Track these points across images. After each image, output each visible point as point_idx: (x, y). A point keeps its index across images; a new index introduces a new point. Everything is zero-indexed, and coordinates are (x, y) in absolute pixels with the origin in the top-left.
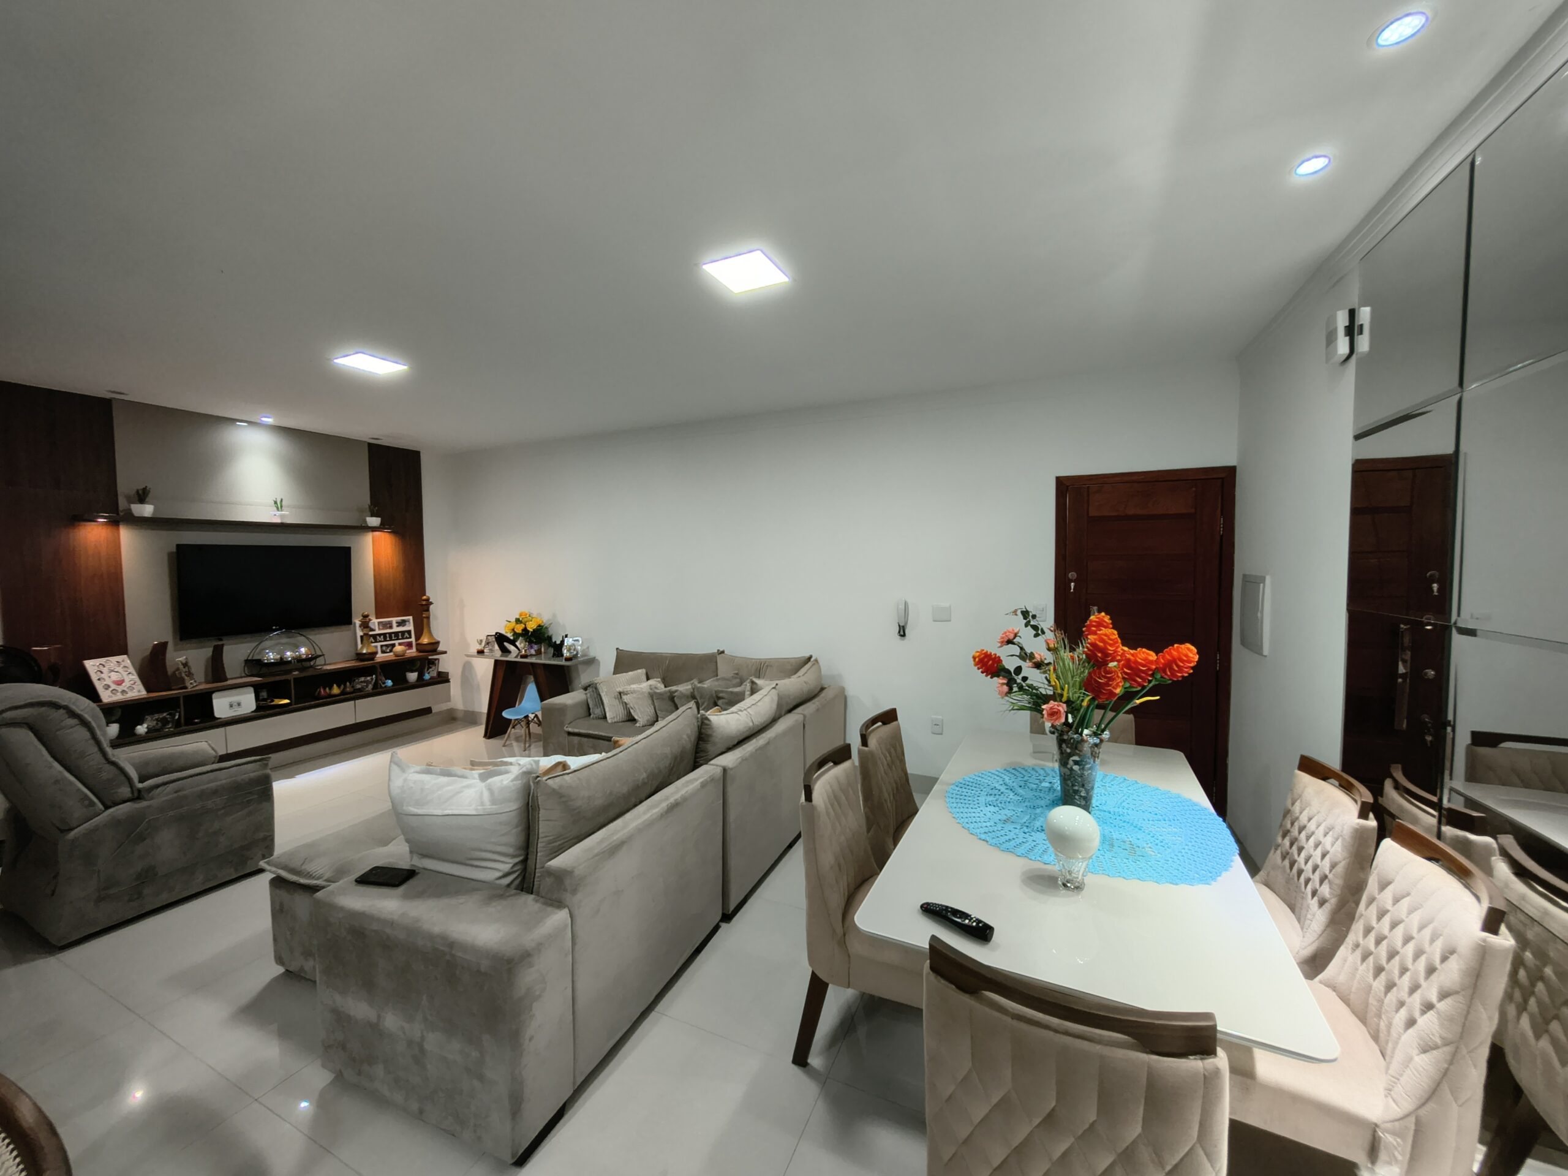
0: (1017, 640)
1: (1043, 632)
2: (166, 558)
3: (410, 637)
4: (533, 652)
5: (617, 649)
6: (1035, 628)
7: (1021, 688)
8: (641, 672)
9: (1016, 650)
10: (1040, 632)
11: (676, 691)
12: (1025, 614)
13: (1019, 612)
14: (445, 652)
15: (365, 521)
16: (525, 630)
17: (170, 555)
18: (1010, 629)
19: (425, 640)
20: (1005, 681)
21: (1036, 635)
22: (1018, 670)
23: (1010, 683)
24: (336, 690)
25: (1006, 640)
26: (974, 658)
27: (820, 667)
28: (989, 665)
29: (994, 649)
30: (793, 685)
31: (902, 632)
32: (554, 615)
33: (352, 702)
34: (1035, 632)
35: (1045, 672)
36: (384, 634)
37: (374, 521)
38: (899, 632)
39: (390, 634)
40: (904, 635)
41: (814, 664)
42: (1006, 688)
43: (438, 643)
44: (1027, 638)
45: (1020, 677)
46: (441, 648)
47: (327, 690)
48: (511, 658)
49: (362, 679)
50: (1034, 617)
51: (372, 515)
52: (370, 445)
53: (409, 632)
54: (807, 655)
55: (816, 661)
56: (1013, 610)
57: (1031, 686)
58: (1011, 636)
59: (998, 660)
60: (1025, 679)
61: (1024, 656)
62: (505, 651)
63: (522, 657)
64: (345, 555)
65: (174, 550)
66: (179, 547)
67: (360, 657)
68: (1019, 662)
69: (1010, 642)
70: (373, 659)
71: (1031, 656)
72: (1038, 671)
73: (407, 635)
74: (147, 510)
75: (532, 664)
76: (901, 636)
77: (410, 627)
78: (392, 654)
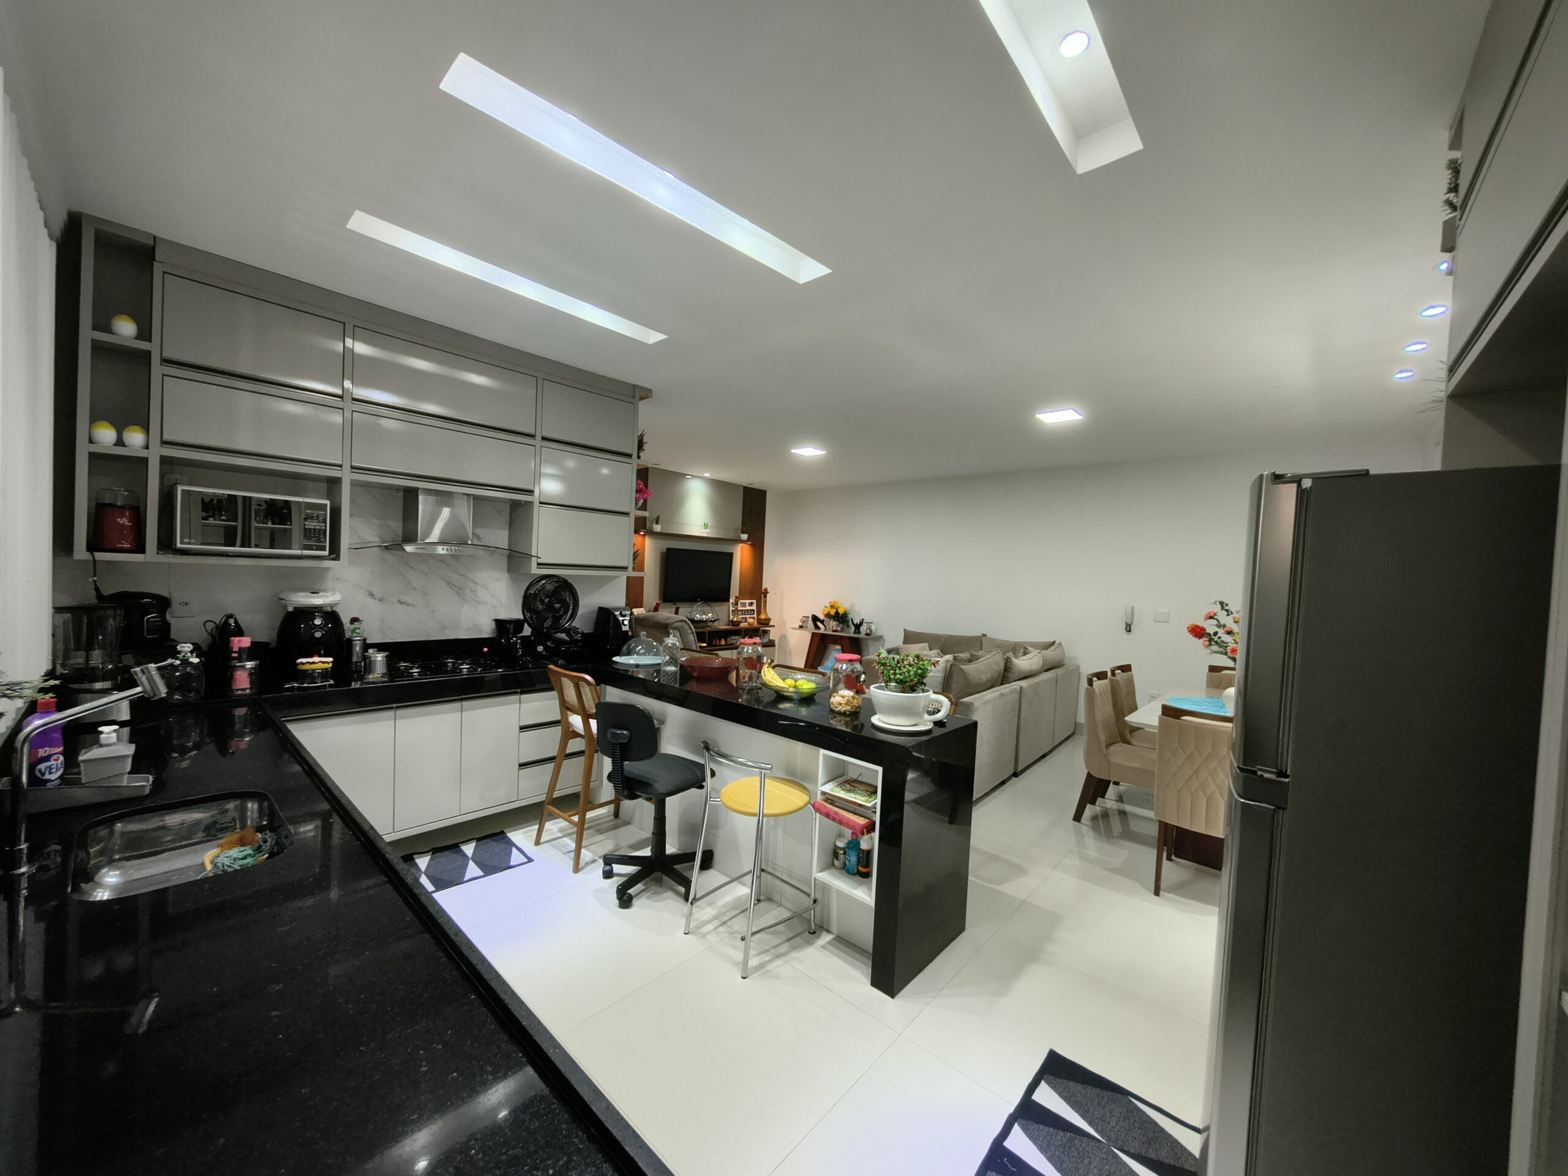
0: (1216, 617)
1: (1232, 613)
2: (659, 555)
3: (754, 614)
4: (839, 629)
5: (905, 629)
6: (1227, 611)
7: (1217, 643)
8: (926, 645)
9: (1214, 622)
10: (1230, 613)
11: (958, 656)
12: (1222, 603)
13: (1218, 603)
14: (774, 626)
15: (740, 537)
16: (837, 613)
17: (662, 553)
18: (1212, 610)
19: (763, 617)
20: (1207, 639)
21: (1228, 615)
22: (1216, 634)
23: (1210, 640)
24: (723, 642)
25: (1209, 616)
26: (1188, 628)
27: (1063, 649)
28: (1197, 632)
29: (1202, 623)
30: (1050, 653)
31: (1129, 629)
32: (853, 605)
33: (731, 651)
34: (1227, 613)
35: (1233, 636)
36: (742, 610)
37: (744, 537)
38: (1126, 628)
39: (745, 610)
40: (1130, 631)
41: (1058, 647)
42: (1207, 643)
43: (770, 619)
44: (1222, 616)
45: (1217, 637)
46: (771, 624)
47: (718, 641)
48: (822, 630)
49: (734, 637)
50: (1227, 605)
51: (743, 533)
52: (745, 488)
53: (753, 610)
54: (1052, 641)
55: (1060, 644)
56: (1213, 601)
57: (1223, 642)
58: (1212, 615)
59: (1203, 629)
60: (1220, 638)
61: (1219, 626)
62: (817, 627)
63: (834, 631)
64: (730, 556)
65: (665, 551)
66: (668, 549)
67: (733, 623)
68: (1217, 629)
69: (1211, 618)
70: (738, 625)
71: (1224, 626)
72: (1228, 636)
73: (752, 613)
74: (657, 528)
75: (840, 636)
76: (1128, 631)
77: (754, 607)
78: (746, 623)
